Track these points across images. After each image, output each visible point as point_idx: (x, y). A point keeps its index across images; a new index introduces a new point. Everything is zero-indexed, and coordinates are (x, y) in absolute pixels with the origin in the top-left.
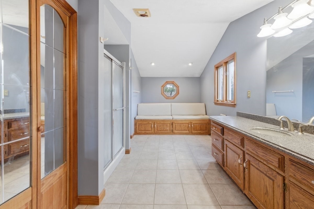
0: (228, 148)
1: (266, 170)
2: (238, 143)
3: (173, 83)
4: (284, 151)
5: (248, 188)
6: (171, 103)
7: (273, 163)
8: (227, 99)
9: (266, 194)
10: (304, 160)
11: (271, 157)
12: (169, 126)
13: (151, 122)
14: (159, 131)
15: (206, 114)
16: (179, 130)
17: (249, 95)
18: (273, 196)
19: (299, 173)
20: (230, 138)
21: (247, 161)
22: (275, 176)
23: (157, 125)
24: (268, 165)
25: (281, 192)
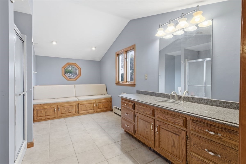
0: (139, 119)
1: (174, 129)
2: (150, 114)
3: (75, 65)
4: (189, 114)
5: (158, 146)
6: (75, 84)
7: (179, 123)
8: (127, 81)
9: (173, 146)
10: (202, 118)
11: (178, 120)
12: (74, 107)
13: (53, 106)
14: (63, 114)
15: (107, 94)
16: (85, 111)
17: (146, 77)
18: (179, 146)
19: (198, 126)
20: (142, 111)
21: (157, 126)
22: (181, 132)
23: (61, 108)
24: (174, 126)
25: (185, 141)
